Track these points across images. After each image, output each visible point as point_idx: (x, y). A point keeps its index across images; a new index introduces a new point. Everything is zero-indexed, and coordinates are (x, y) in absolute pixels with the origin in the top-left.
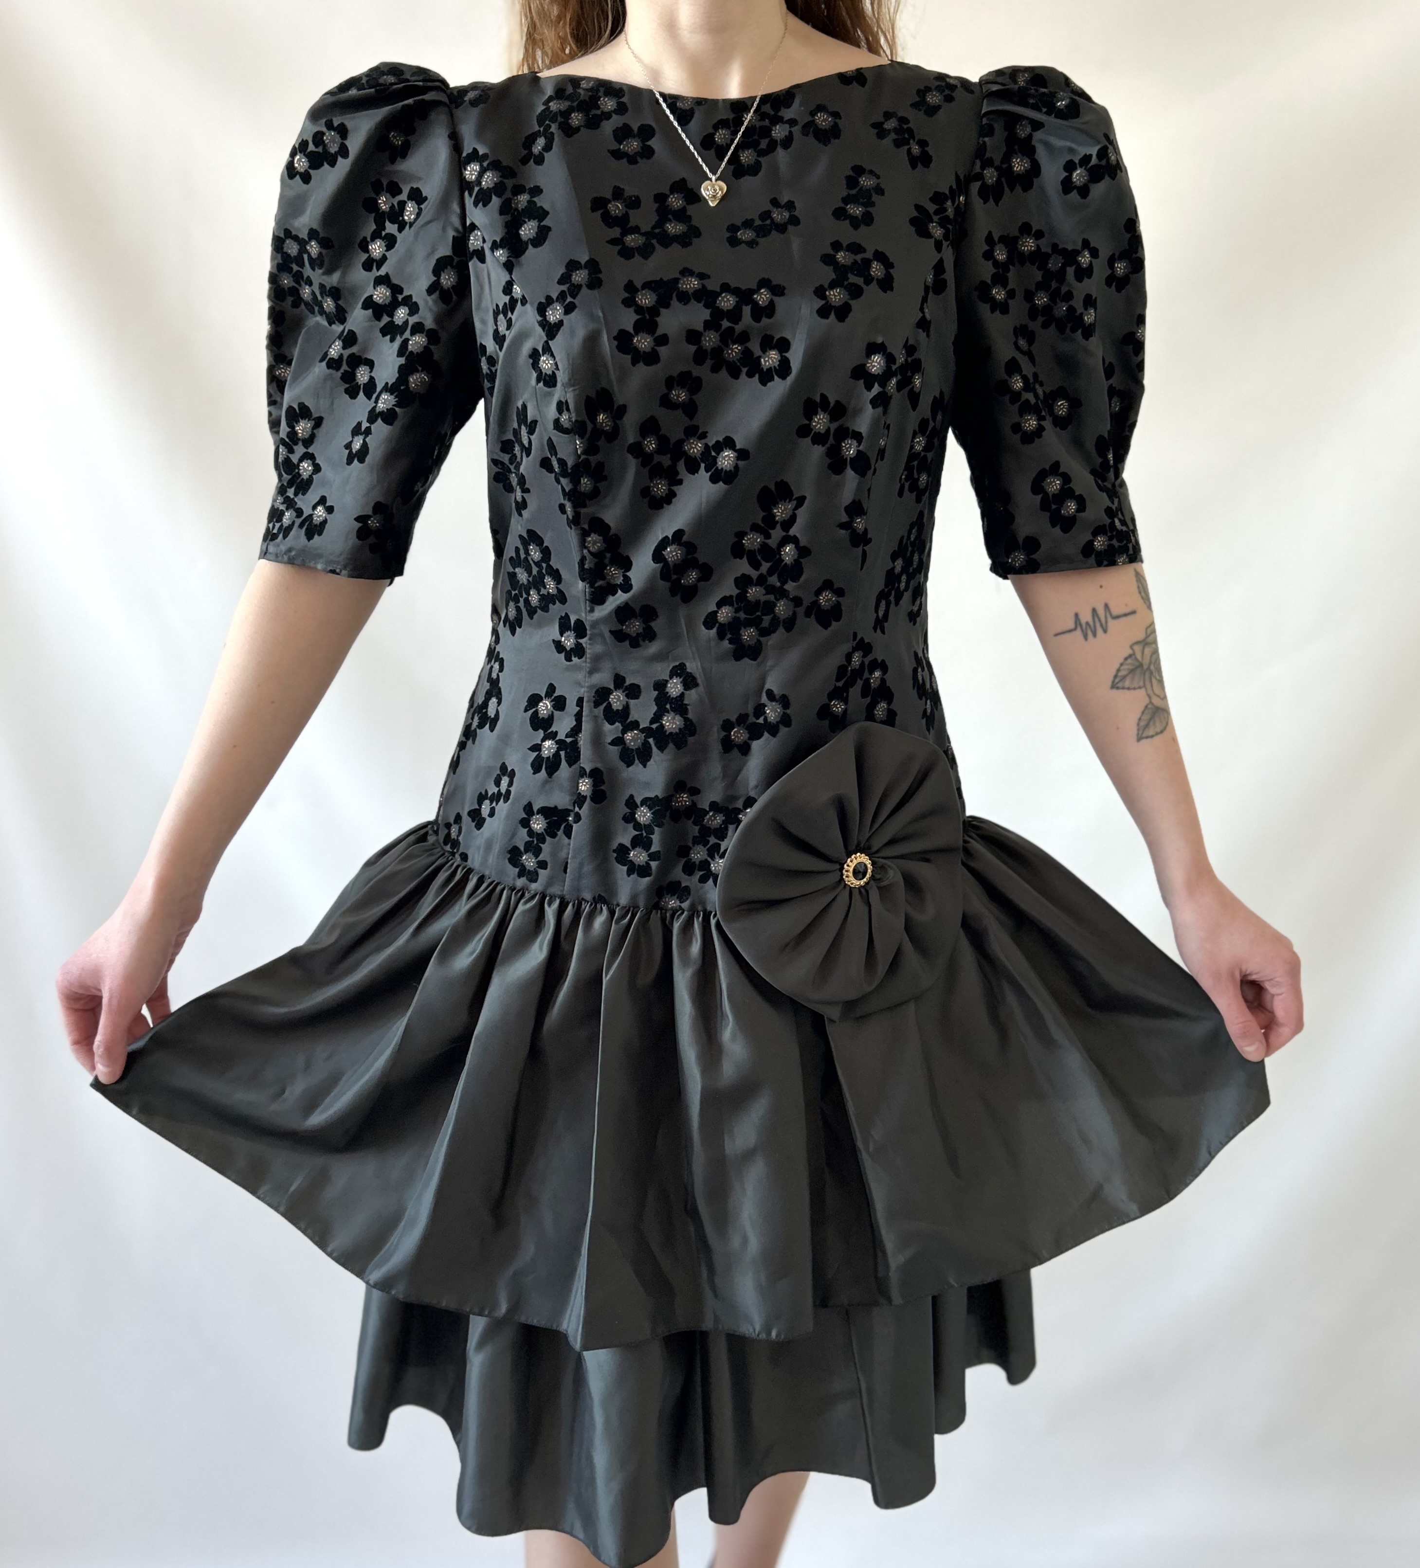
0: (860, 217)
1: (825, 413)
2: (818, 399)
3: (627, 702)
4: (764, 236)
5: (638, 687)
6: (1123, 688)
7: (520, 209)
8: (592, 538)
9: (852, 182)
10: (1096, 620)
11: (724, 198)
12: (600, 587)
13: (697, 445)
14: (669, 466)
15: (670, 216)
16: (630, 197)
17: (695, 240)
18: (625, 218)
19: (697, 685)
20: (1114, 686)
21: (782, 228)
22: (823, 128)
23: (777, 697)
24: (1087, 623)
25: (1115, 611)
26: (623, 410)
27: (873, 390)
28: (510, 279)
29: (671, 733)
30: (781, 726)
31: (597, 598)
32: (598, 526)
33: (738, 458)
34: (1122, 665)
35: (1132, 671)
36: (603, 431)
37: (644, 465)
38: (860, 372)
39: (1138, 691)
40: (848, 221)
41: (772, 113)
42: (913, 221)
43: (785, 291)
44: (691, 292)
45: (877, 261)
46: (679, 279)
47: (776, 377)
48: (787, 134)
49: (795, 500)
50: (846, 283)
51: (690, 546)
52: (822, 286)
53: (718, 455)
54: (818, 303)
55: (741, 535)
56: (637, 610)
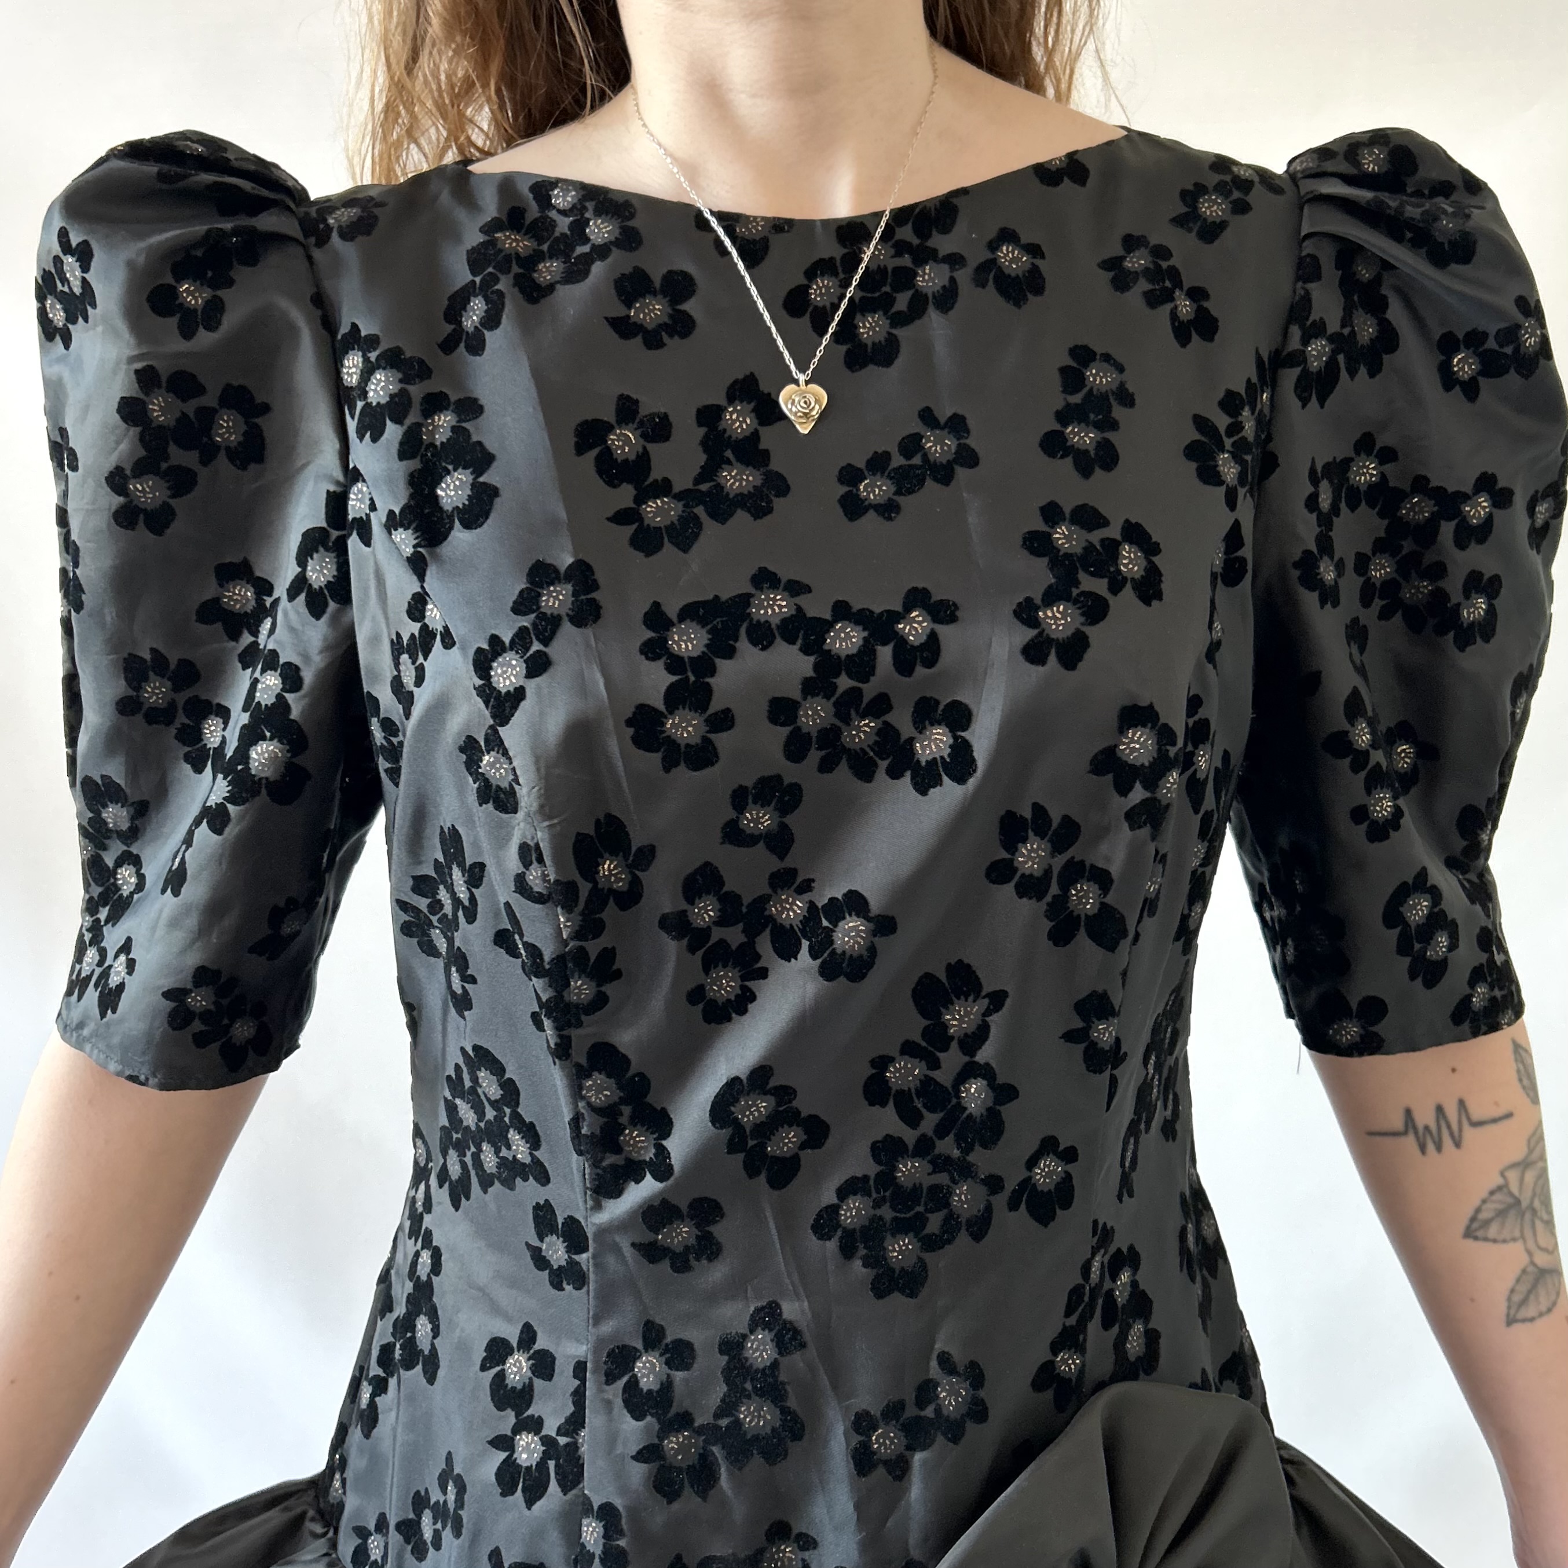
0: (1092, 453)
1: (1042, 839)
2: (1027, 814)
3: (668, 1376)
4: (910, 492)
5: (688, 1344)
6: (1486, 1239)
7: (438, 443)
8: (595, 1081)
9: (1072, 379)
10: (1443, 1124)
11: (823, 415)
12: (612, 1165)
13: (793, 903)
14: (742, 945)
15: (729, 454)
16: (652, 416)
17: (778, 503)
18: (643, 461)
19: (803, 1345)
20: (1469, 1235)
21: (944, 474)
22: (1013, 275)
23: (959, 1366)
24: (1428, 1128)
25: (1476, 1114)
26: (649, 852)
27: (1131, 795)
28: (419, 590)
29: (756, 1436)
30: (969, 1423)
31: (607, 1186)
32: (607, 1059)
33: (874, 932)
34: (1484, 1201)
35: (1501, 1214)
36: (611, 891)
37: (692, 949)
38: (1108, 761)
39: (1512, 1244)
40: (1069, 460)
41: (916, 241)
42: (1192, 451)
43: (958, 613)
44: (775, 621)
45: (1131, 543)
46: (750, 596)
47: (945, 779)
48: (946, 283)
49: (984, 997)
50: (1075, 592)
51: (784, 1094)
52: (1029, 600)
53: (836, 926)
54: (1025, 635)
55: (882, 1063)
56: (684, 1209)
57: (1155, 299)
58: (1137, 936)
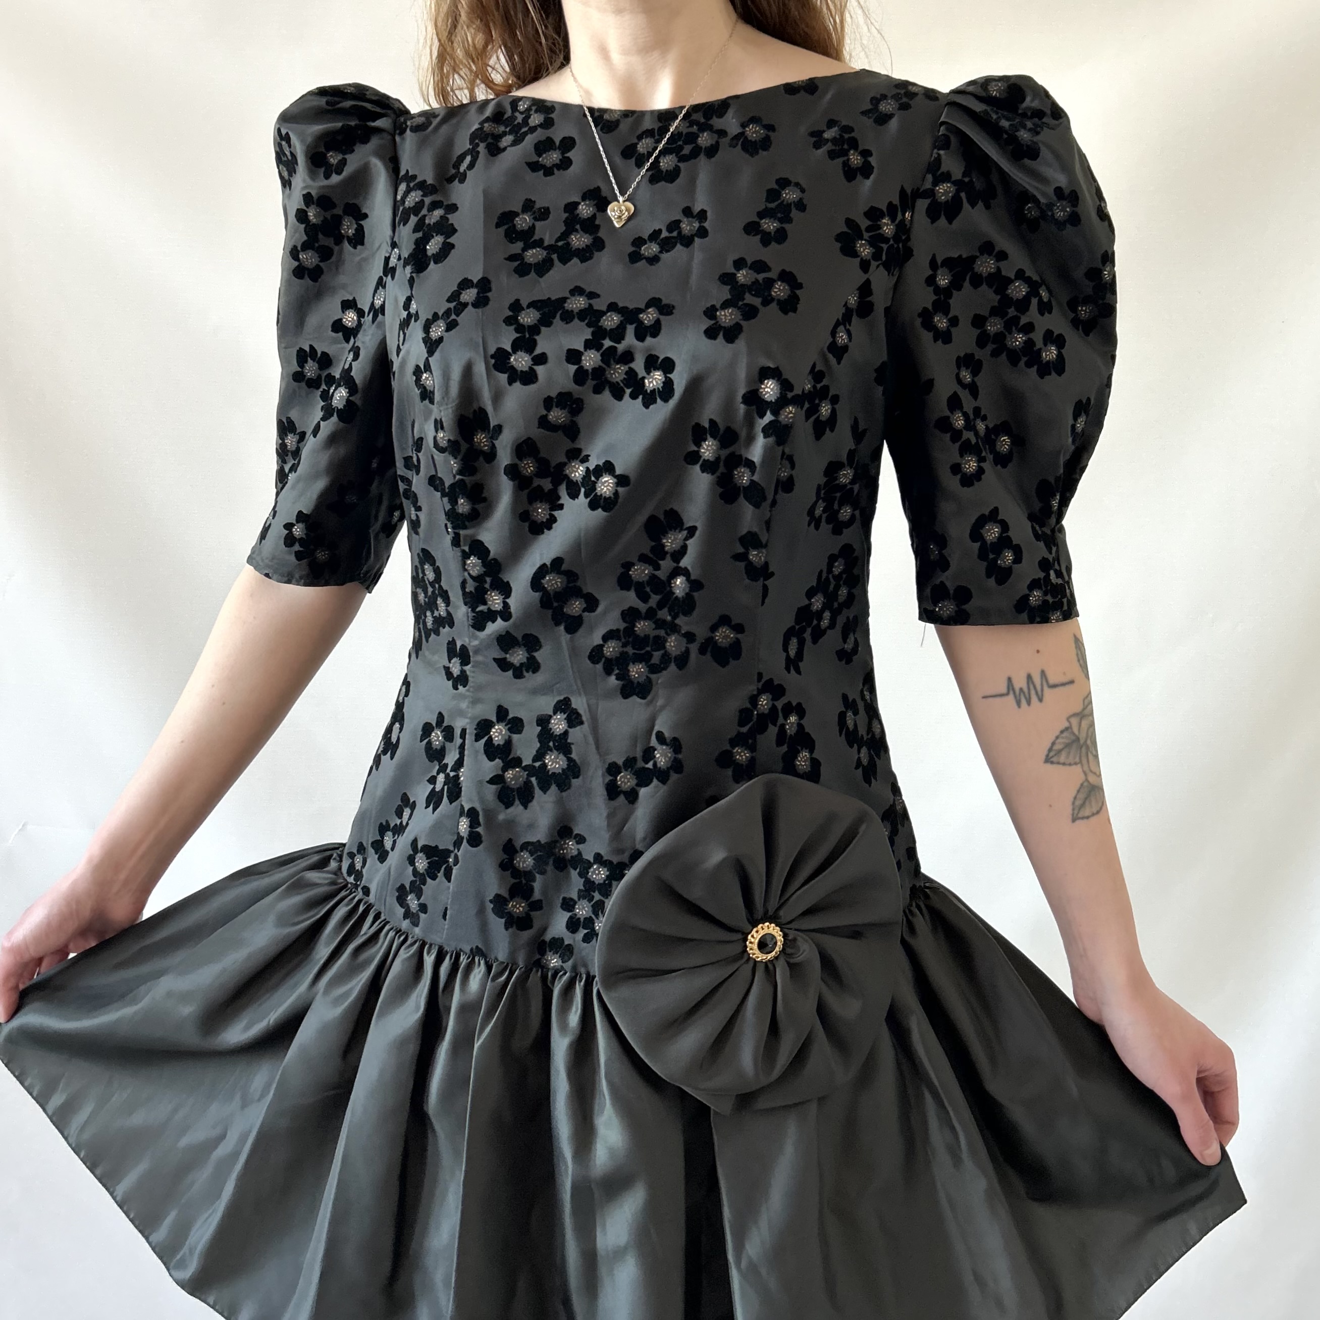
0: (773, 233)
1: (715, 439)
2: (707, 424)
3: (510, 737)
4: (667, 251)
5: (521, 720)
6: (1058, 763)
7: (431, 225)
8: (472, 561)
9: (772, 195)
10: (1032, 687)
12: (481, 611)
13: (579, 468)
14: (550, 490)
15: (577, 228)
16: (541, 209)
17: (596, 254)
18: (531, 231)
19: (582, 723)
20: (1048, 760)
21: (687, 241)
22: (753, 140)
23: (668, 741)
24: (1021, 689)
25: (1052, 680)
26: (499, 429)
27: (765, 418)
28: (410, 295)
29: (554, 773)
30: (672, 773)
31: (479, 623)
32: (478, 548)
33: (618, 484)
34: (1057, 738)
35: (1068, 746)
36: (481, 451)
37: (521, 487)
38: (753, 399)
39: (1074, 767)
40: (758, 237)
41: (702, 120)
42: (840, 237)
43: (674, 311)
44: (576, 311)
45: (783, 281)
46: (567, 298)
47: (659, 400)
48: (714, 143)
49: (685, 529)
50: (740, 303)
51: (571, 576)
52: (713, 306)
53: (598, 480)
54: (707, 323)
55: (628, 566)
56: (520, 639)
57: (832, 155)
58: (774, 503)
